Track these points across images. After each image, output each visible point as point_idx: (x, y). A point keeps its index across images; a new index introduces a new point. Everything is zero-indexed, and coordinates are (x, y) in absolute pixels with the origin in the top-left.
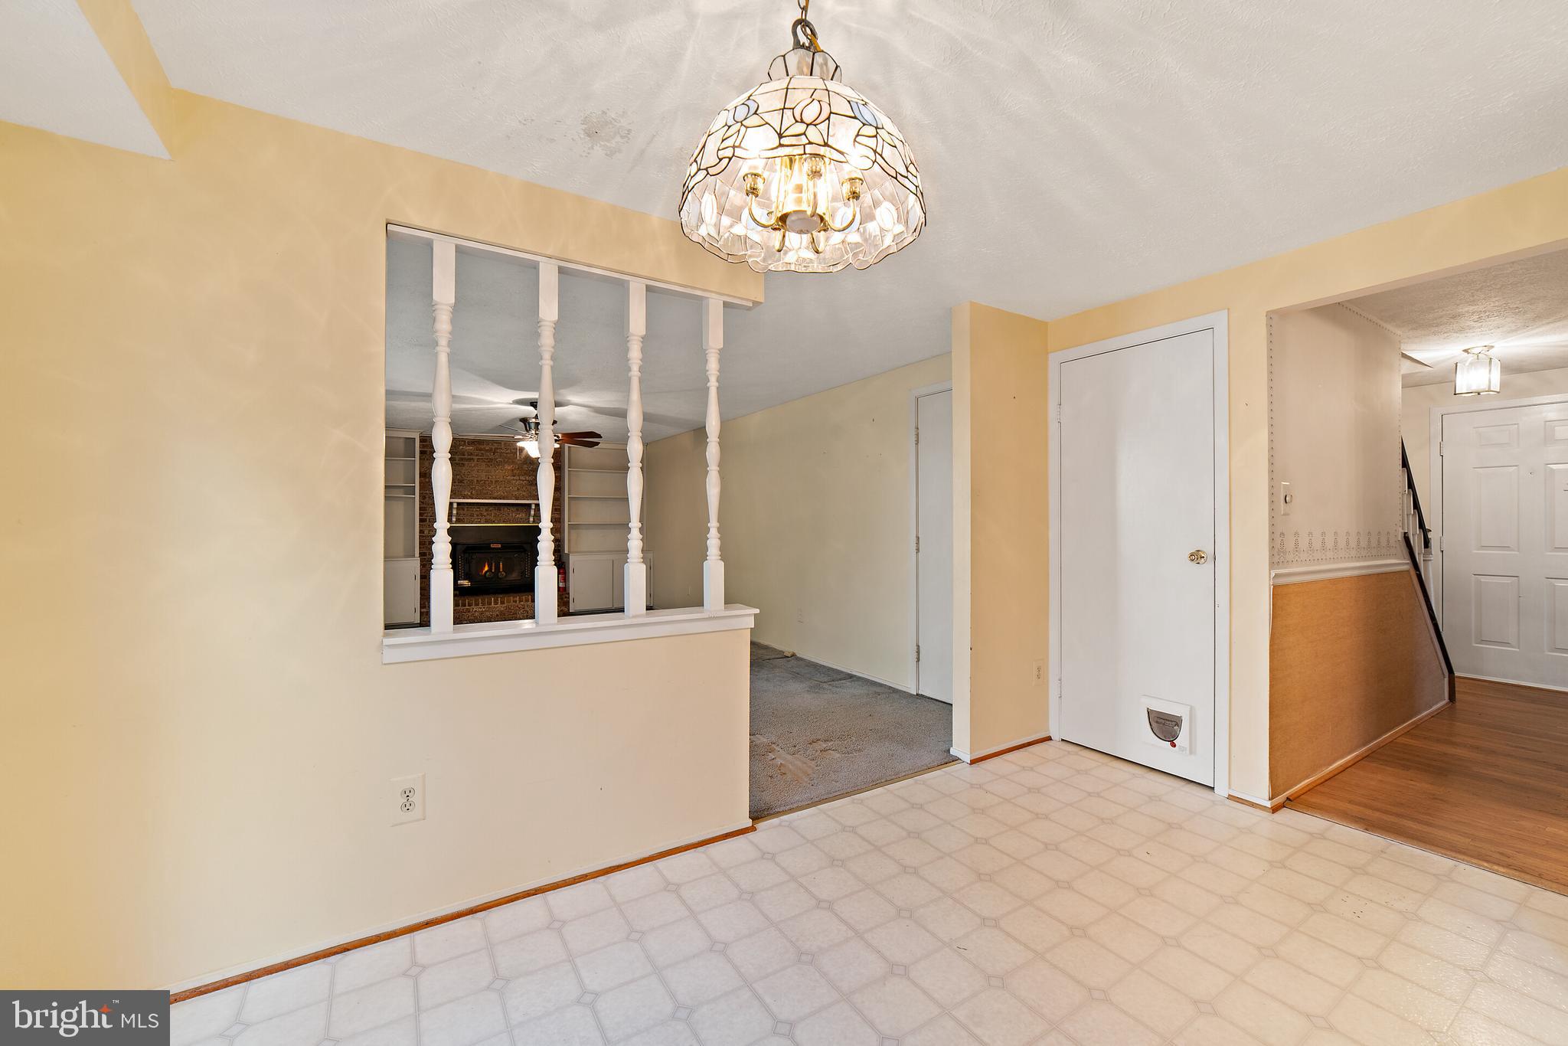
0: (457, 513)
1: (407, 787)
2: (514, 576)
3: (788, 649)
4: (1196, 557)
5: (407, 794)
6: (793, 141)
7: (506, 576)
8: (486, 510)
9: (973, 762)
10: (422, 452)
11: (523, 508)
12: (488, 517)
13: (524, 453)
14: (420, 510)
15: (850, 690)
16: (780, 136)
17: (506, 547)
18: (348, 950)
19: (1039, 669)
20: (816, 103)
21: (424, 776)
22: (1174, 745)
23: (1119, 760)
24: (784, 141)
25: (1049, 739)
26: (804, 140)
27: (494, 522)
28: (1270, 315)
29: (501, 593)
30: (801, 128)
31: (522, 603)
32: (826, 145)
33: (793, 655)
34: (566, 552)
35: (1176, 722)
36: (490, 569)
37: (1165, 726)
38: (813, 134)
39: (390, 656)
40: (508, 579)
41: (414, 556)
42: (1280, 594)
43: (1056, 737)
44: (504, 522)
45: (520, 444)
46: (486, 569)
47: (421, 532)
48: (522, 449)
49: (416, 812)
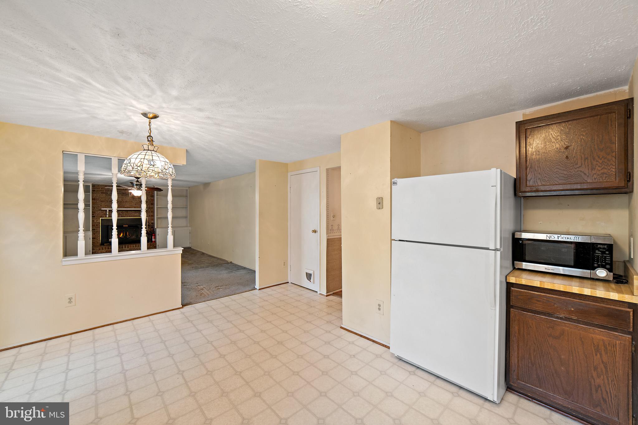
0: (109, 214)
1: (70, 297)
2: (134, 237)
3: (229, 260)
4: (315, 231)
5: (70, 299)
6: (135, 169)
7: (130, 237)
8: (122, 212)
9: (259, 289)
10: (93, 191)
11: (137, 211)
12: (122, 215)
13: (132, 194)
14: (92, 213)
15: (242, 272)
16: (133, 168)
17: (130, 226)
18: (52, 339)
19: (284, 263)
20: (141, 162)
21: (75, 294)
22: (310, 282)
23: (302, 287)
24: (133, 169)
25: (288, 282)
26: (137, 169)
27: (125, 217)
28: (327, 170)
29: (128, 244)
30: (137, 167)
31: (136, 247)
32: (141, 170)
33: (231, 262)
34: (156, 227)
35: (310, 275)
36: (123, 235)
37: (309, 276)
38: (139, 168)
39: (64, 263)
40: (130, 238)
41: (89, 230)
42: (328, 241)
43: (289, 282)
44: (129, 217)
45: (130, 191)
46: (122, 235)
47: (93, 221)
48: (131, 193)
49: (73, 304)
